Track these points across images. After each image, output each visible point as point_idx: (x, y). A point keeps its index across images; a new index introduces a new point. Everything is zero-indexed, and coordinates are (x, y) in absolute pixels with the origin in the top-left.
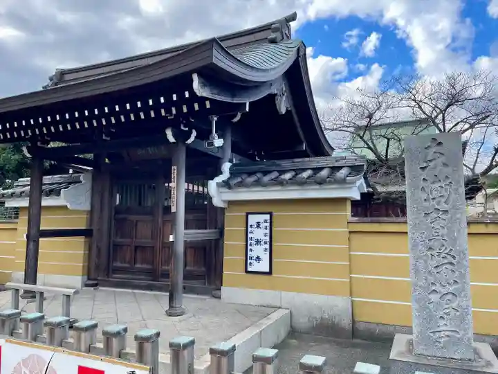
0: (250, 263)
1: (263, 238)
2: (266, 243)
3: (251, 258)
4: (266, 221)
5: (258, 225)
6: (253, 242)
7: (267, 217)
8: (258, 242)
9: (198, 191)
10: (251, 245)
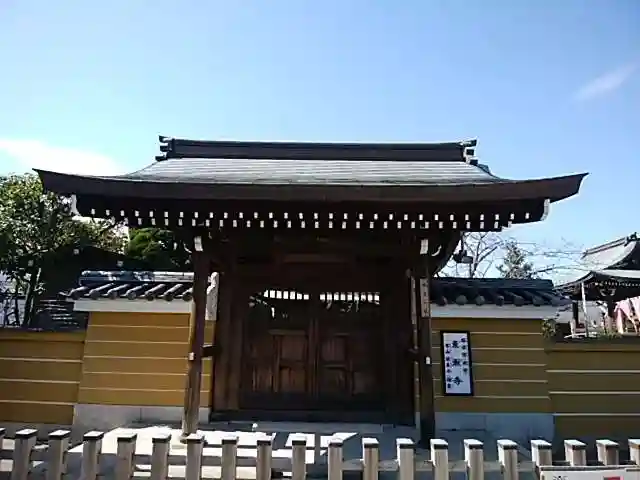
0: (449, 385)
1: (461, 357)
2: (464, 363)
3: (450, 380)
4: (463, 340)
5: (455, 344)
6: (451, 362)
7: (465, 336)
8: (456, 362)
9: (373, 300)
10: (448, 365)
